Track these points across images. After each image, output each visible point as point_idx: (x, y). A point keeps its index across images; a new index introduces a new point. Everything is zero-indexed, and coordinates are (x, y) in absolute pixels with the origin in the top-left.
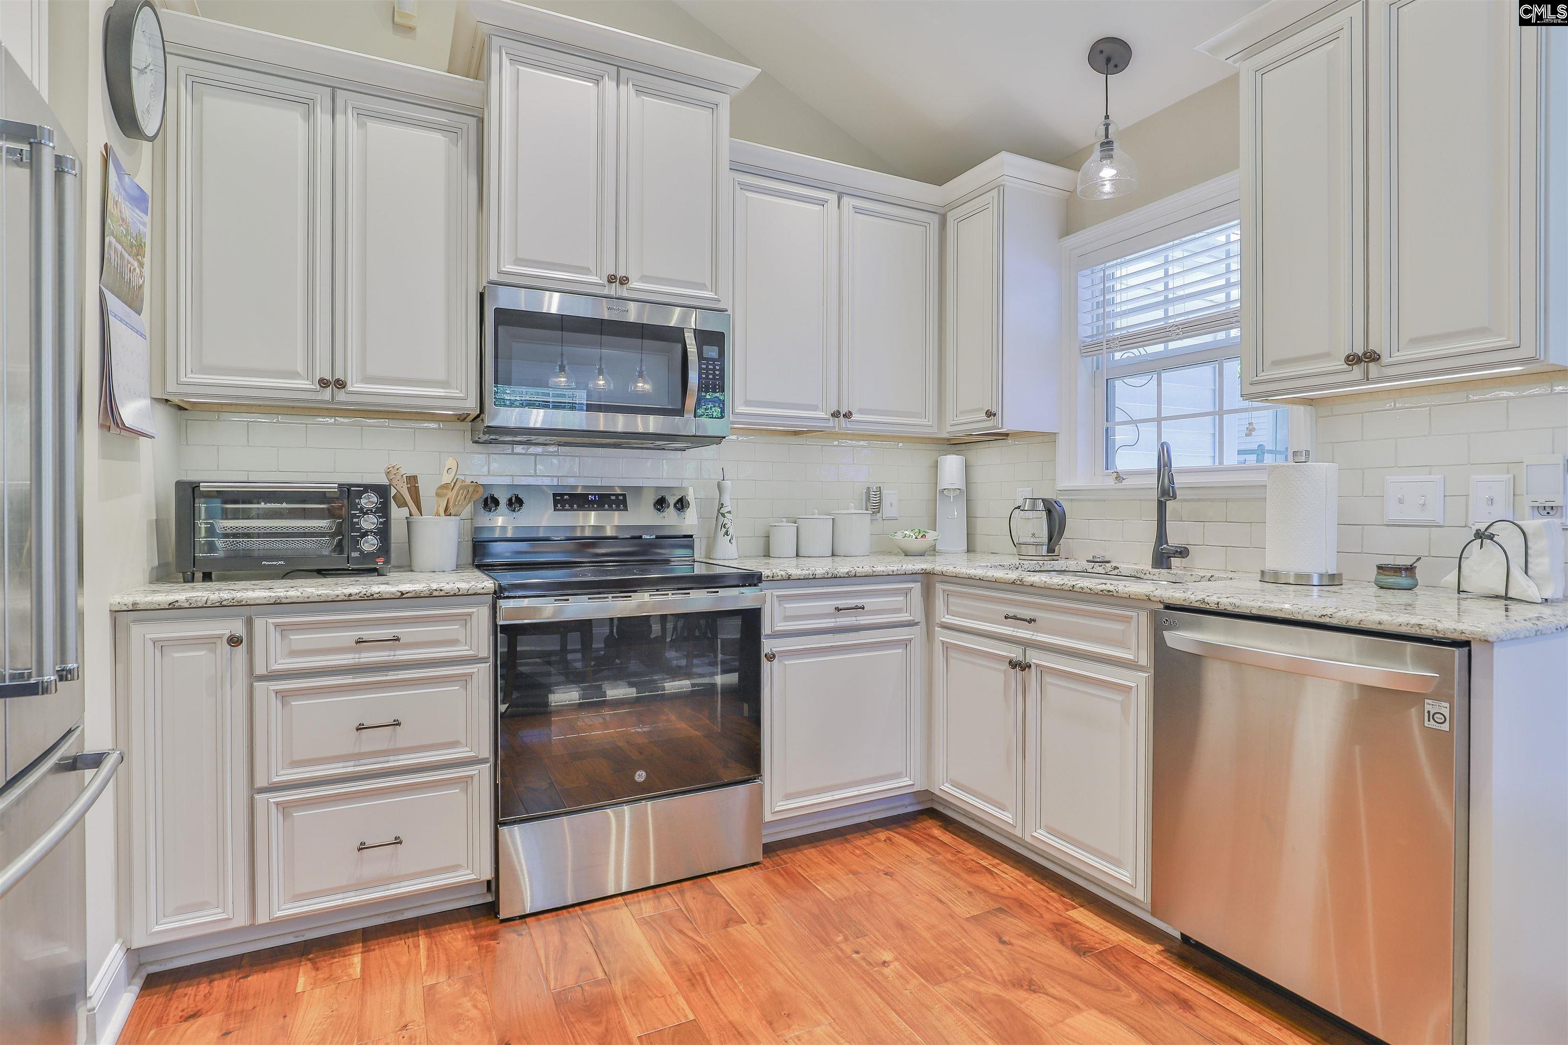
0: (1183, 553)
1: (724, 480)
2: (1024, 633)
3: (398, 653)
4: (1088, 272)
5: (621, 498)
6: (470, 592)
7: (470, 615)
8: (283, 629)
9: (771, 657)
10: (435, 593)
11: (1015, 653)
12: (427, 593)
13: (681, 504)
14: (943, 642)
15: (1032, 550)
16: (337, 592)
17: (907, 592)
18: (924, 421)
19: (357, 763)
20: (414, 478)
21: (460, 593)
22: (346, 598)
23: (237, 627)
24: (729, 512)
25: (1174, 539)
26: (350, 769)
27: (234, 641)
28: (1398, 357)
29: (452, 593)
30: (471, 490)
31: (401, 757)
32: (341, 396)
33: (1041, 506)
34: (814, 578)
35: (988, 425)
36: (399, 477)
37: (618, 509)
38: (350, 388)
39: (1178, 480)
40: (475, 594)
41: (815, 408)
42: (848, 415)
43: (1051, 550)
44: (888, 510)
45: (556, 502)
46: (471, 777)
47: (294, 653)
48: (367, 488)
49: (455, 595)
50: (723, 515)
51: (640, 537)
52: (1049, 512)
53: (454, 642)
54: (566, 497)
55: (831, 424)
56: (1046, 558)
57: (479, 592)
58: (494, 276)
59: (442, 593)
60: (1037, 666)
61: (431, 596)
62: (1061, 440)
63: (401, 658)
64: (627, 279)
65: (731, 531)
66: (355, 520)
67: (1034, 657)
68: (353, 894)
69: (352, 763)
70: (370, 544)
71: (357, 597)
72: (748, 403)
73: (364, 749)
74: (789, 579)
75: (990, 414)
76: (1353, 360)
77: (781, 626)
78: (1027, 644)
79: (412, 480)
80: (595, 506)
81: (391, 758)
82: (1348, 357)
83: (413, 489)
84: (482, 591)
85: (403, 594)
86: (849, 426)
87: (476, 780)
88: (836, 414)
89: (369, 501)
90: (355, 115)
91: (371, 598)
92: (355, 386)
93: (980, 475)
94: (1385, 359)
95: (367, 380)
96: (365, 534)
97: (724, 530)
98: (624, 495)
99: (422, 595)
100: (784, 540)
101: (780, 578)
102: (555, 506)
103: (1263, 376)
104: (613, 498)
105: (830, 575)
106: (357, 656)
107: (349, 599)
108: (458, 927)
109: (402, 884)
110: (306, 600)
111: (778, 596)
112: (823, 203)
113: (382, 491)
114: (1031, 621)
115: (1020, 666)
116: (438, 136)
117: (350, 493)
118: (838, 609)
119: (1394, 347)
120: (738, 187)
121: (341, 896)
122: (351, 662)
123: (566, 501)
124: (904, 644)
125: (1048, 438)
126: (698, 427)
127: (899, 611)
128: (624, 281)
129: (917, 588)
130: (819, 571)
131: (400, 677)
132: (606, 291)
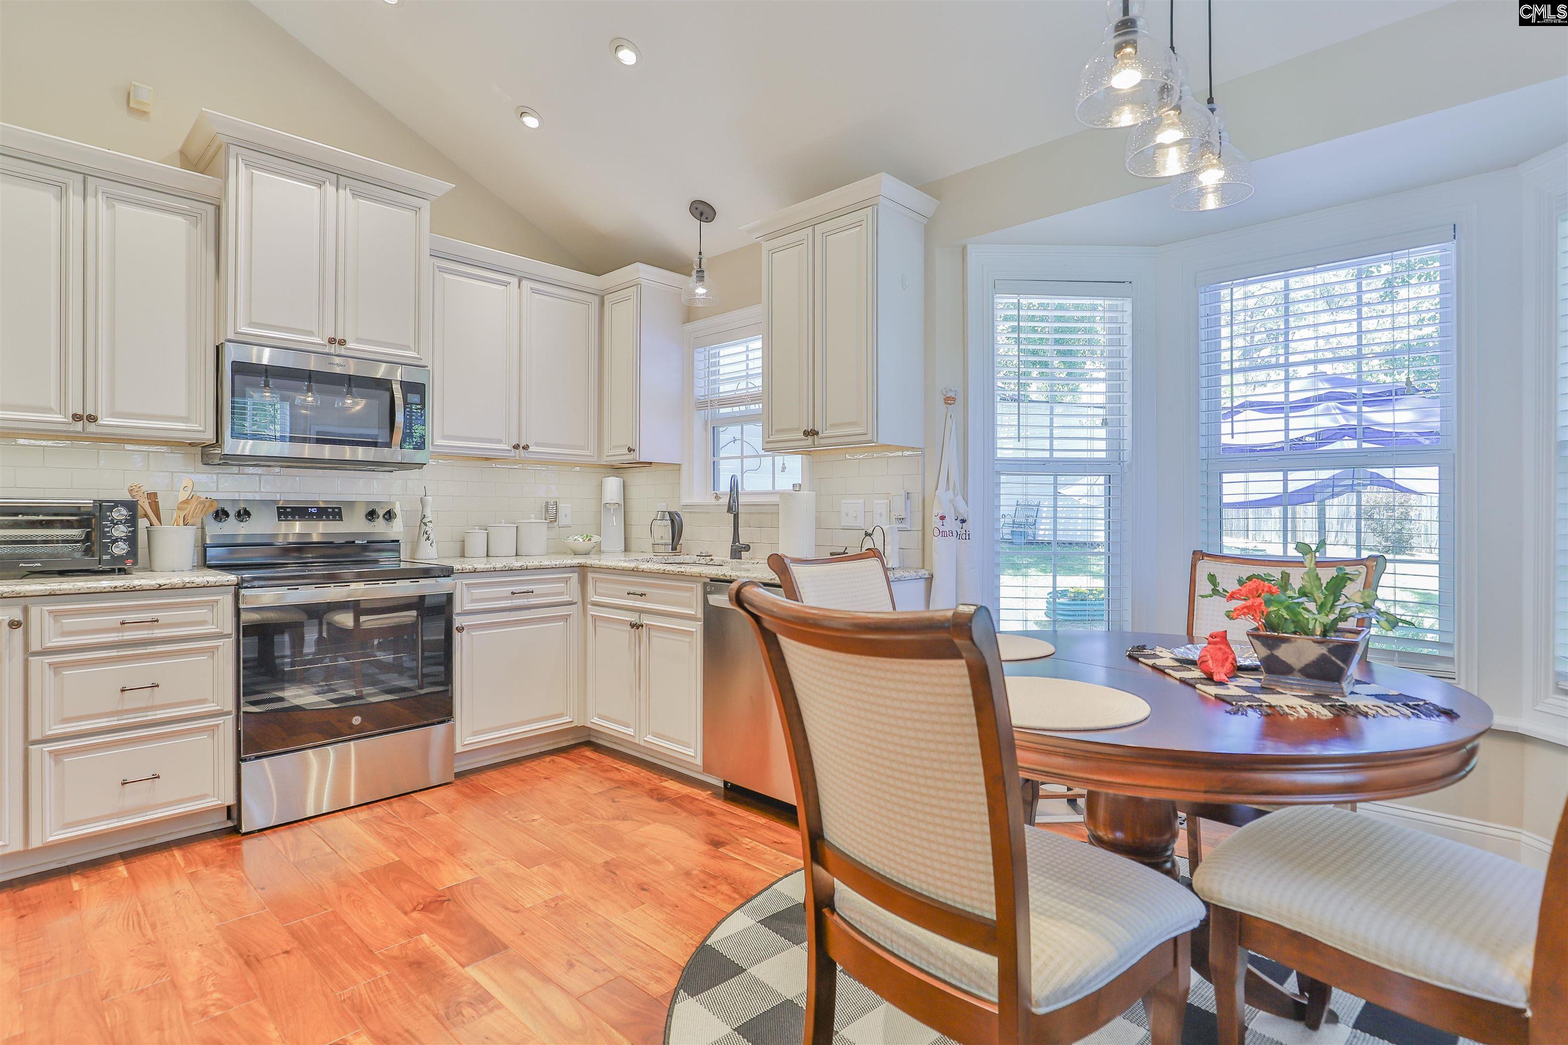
0: (747, 548)
1: (425, 496)
2: (639, 604)
3: (155, 631)
5: (337, 510)
6: (217, 584)
7: (217, 601)
8: (56, 615)
9: (460, 629)
10: (188, 586)
11: (633, 618)
12: (181, 585)
13: (389, 516)
14: (592, 616)
15: (662, 549)
16: (101, 586)
17: (566, 580)
18: (586, 452)
19: (120, 718)
20: (155, 494)
21: (208, 585)
22: (112, 590)
23: (16, 614)
24: (430, 522)
26: (115, 722)
27: (13, 625)
28: (826, 433)
29: (202, 585)
30: (207, 504)
31: (158, 711)
32: (92, 428)
33: (668, 517)
34: (500, 571)
35: (630, 457)
36: (140, 494)
37: (334, 519)
38: (100, 422)
40: (221, 586)
41: (499, 441)
42: (526, 448)
43: (674, 549)
44: (562, 520)
45: (278, 512)
46: (217, 726)
47: (65, 634)
48: (117, 504)
49: (204, 586)
50: (425, 524)
51: (354, 542)
52: (672, 521)
53: (203, 622)
54: (288, 510)
55: (512, 454)
56: (671, 554)
57: (224, 584)
58: (231, 336)
59: (193, 585)
60: (647, 625)
61: (184, 588)
62: (685, 472)
63: (159, 635)
64: (345, 341)
65: (431, 537)
66: (106, 530)
67: (646, 620)
68: (116, 820)
69: (116, 718)
70: (120, 549)
71: (122, 589)
72: (445, 437)
73: (127, 706)
75: (630, 450)
76: (806, 433)
77: (469, 607)
78: (641, 611)
79: (153, 497)
80: (315, 517)
81: (150, 712)
82: (804, 432)
83: (154, 503)
84: (227, 583)
85: (160, 586)
86: (527, 456)
87: (221, 727)
88: (516, 447)
89: (120, 513)
90: (105, 198)
91: (133, 590)
92: (104, 420)
93: (634, 493)
94: (821, 434)
95: (114, 415)
96: (115, 541)
97: (426, 536)
98: (340, 509)
99: (177, 587)
100: (477, 543)
101: (467, 571)
102: (279, 517)
103: (772, 438)
104: (330, 510)
105: (507, 568)
106: (120, 634)
107: (114, 591)
108: (206, 843)
109: (159, 811)
111: (466, 584)
112: (506, 284)
113: (131, 506)
114: (641, 595)
115: (635, 626)
116: (180, 219)
117: (102, 507)
118: (513, 593)
119: (825, 429)
120: (437, 270)
121: (105, 822)
122: (116, 639)
123: (289, 513)
124: (566, 618)
125: (676, 467)
126: (403, 456)
127: (561, 594)
128: (342, 342)
129: (575, 577)
130: (499, 566)
131: (157, 650)
132: (327, 350)
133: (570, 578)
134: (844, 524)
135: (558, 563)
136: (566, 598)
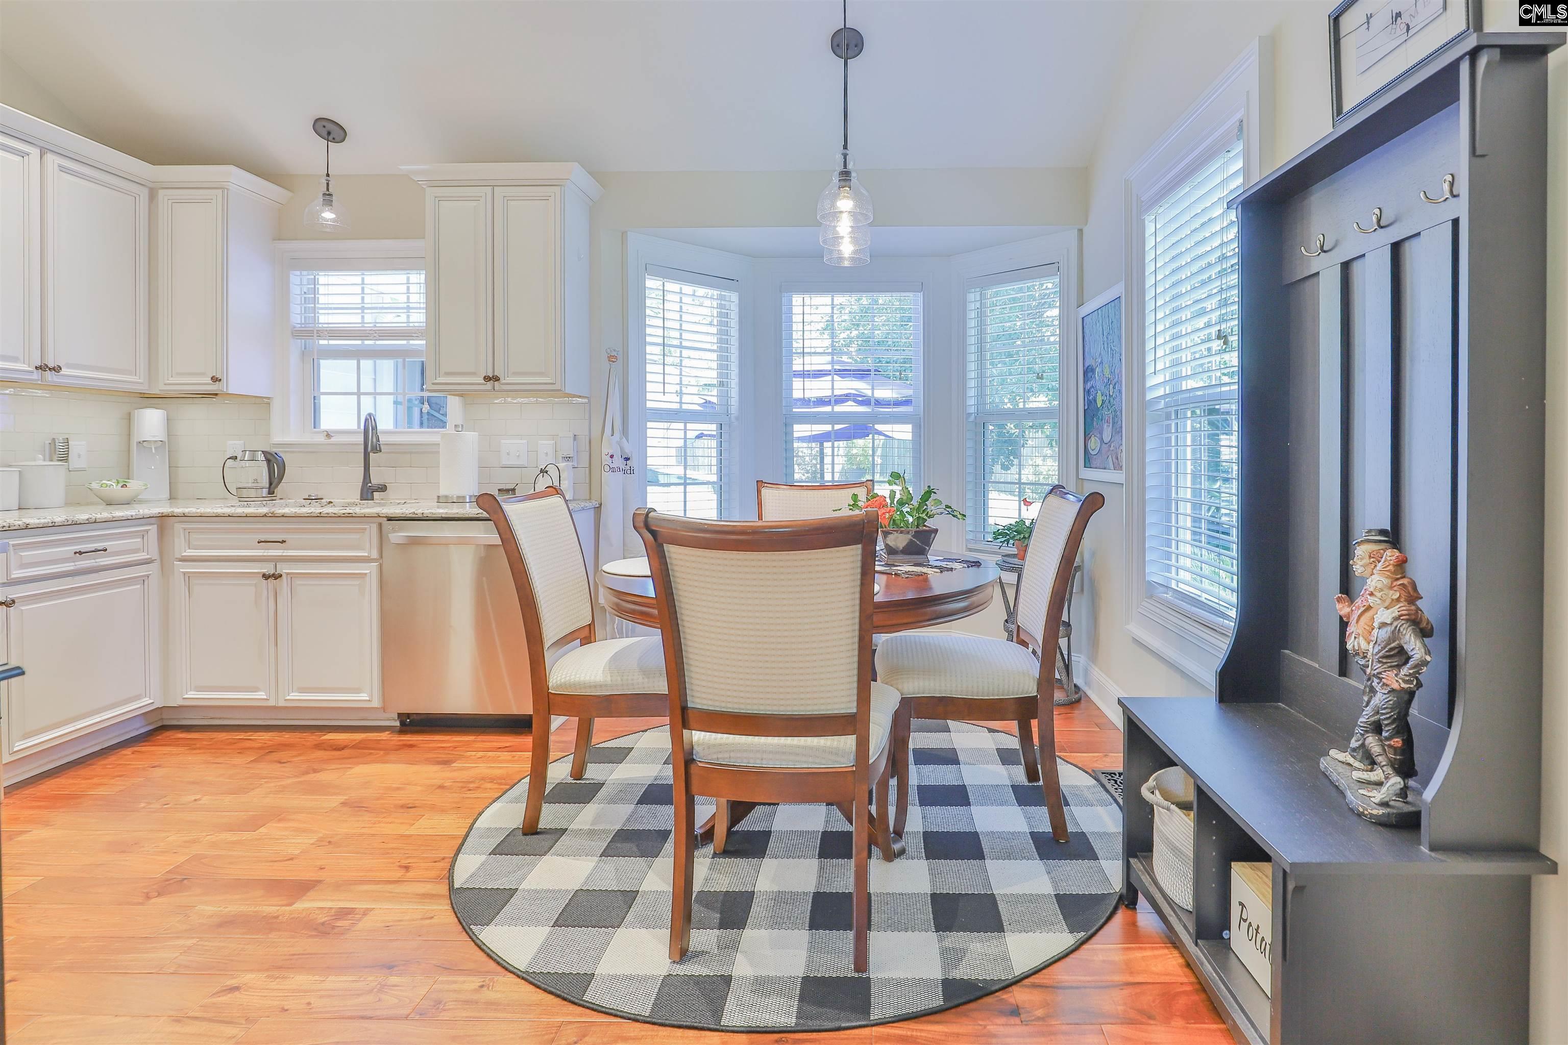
0: (383, 488)
2: (277, 552)
4: (298, 273)
9: (9, 604)
11: (268, 569)
14: (184, 573)
15: (252, 493)
17: (143, 534)
18: (133, 377)
25: (375, 480)
28: (508, 380)
33: (261, 457)
34: (53, 526)
35: (214, 388)
39: (382, 439)
41: (23, 359)
42: (56, 369)
43: (271, 492)
44: (77, 462)
52: (268, 461)
55: (34, 376)
56: (266, 499)
60: (288, 574)
62: (276, 406)
67: (284, 569)
74: (27, 528)
75: (215, 379)
76: (487, 379)
77: (17, 574)
78: (276, 560)
82: (485, 377)
86: (54, 380)
88: (42, 368)
93: (183, 431)
94: (502, 381)
101: (16, 528)
103: (439, 380)
105: (70, 522)
111: (14, 546)
112: (26, 155)
114: (283, 542)
115: (272, 577)
118: (77, 553)
119: (506, 376)
124: (144, 580)
125: (263, 403)
127: (136, 551)
129: (153, 529)
133: (147, 531)
134: (505, 462)
135: (134, 514)
136: (143, 556)
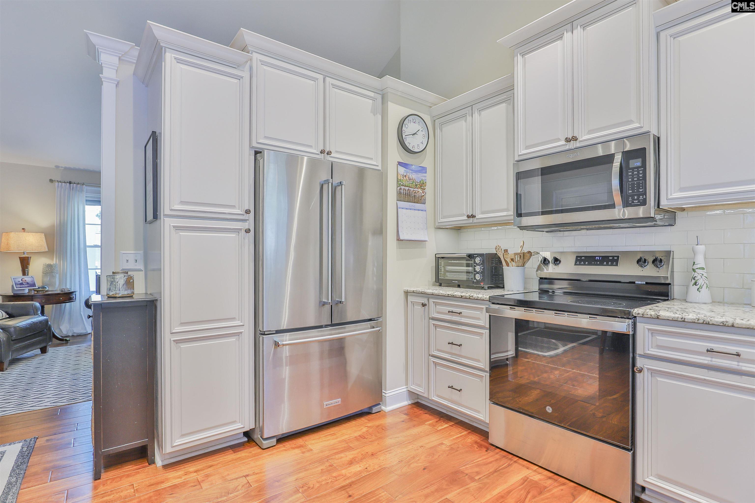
1: (698, 245)
3: (462, 319)
5: (616, 258)
6: (481, 299)
7: (482, 308)
8: (436, 304)
9: (640, 370)
10: (471, 298)
16: (446, 293)
21: (478, 299)
22: (447, 296)
23: (425, 301)
24: (701, 268)
26: (449, 358)
27: (424, 305)
29: (476, 298)
31: (463, 359)
32: (475, 220)
34: (684, 321)
36: (500, 250)
37: (612, 265)
38: (477, 217)
40: (483, 300)
45: (577, 260)
46: (483, 376)
47: (438, 313)
48: (478, 255)
49: (477, 299)
50: (694, 270)
51: (634, 283)
53: (478, 319)
54: (583, 258)
57: (484, 299)
58: (518, 158)
59: (473, 298)
63: (462, 321)
64: (577, 137)
66: (475, 268)
70: (478, 277)
71: (450, 296)
72: (681, 190)
73: (453, 352)
74: (658, 318)
79: (506, 251)
80: (598, 263)
81: (460, 358)
85: (462, 296)
87: (485, 378)
89: (478, 260)
90: (478, 111)
91: (454, 297)
92: (479, 216)
96: (477, 273)
98: (618, 257)
99: (467, 298)
101: (649, 316)
102: (576, 262)
104: (611, 258)
105: (701, 321)
108: (479, 437)
109: (463, 408)
110: (439, 295)
111: (649, 329)
117: (472, 257)
121: (447, 402)
122: (450, 319)
123: (582, 260)
126: (624, 214)
128: (575, 139)
130: (691, 316)
131: (462, 328)
132: (567, 148)
